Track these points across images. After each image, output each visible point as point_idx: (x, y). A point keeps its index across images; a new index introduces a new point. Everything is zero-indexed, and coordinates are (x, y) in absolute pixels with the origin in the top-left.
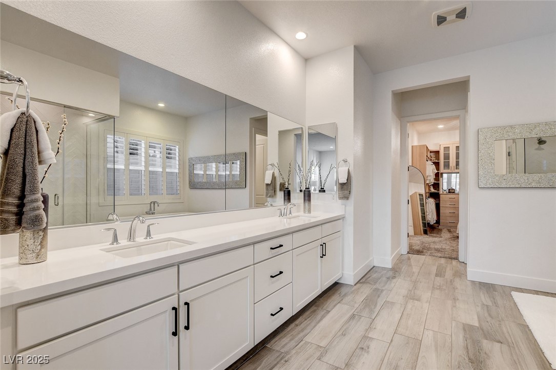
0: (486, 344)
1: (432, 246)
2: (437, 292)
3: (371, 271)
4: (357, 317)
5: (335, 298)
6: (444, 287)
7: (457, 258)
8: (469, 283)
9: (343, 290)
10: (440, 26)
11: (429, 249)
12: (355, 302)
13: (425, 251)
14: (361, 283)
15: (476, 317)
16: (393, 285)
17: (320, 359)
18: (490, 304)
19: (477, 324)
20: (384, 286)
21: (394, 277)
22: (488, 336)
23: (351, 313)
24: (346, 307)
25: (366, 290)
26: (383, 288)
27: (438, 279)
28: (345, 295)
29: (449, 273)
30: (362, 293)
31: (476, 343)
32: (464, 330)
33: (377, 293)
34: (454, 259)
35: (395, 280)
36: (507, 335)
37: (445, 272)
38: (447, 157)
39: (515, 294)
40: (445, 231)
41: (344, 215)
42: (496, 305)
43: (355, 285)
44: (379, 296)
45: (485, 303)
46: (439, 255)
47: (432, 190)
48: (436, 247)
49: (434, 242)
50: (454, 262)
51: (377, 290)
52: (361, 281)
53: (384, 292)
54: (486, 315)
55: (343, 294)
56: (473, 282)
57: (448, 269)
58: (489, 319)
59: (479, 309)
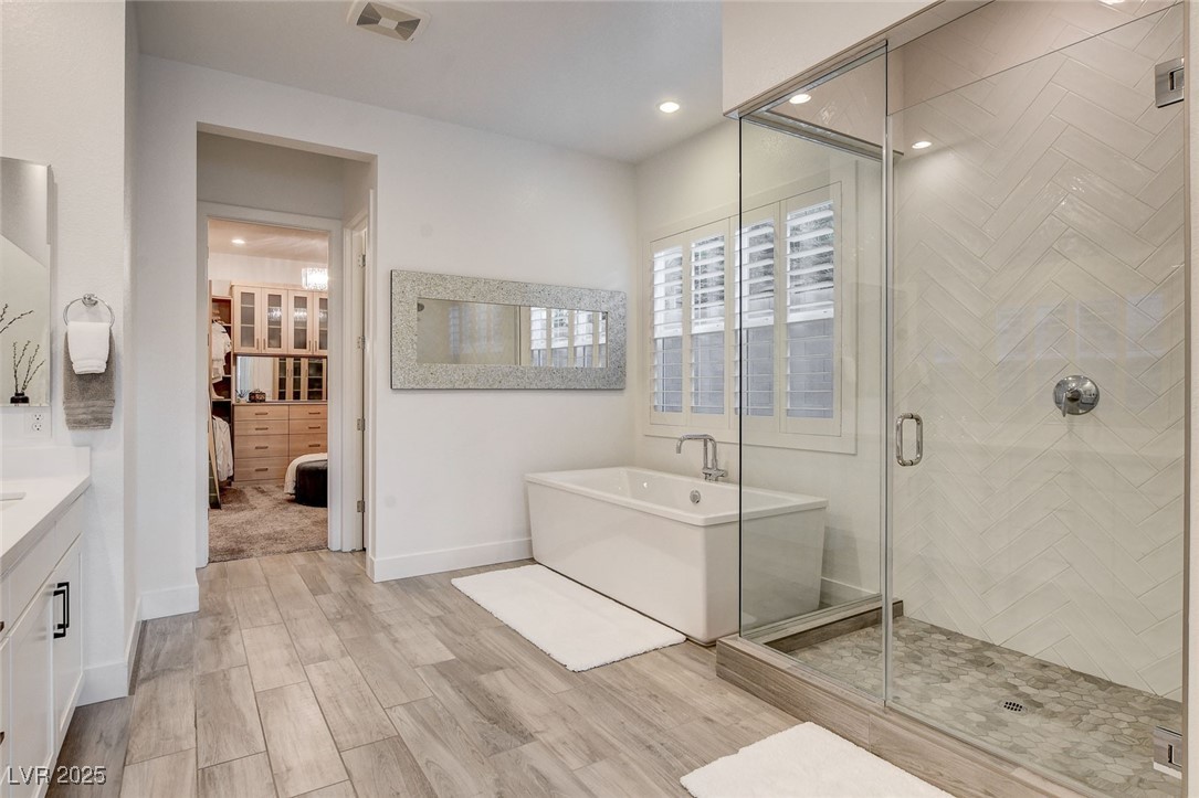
0: (486, 681)
1: (252, 531)
2: (343, 626)
3: (148, 635)
4: (217, 771)
6: (348, 611)
7: (323, 545)
8: (380, 587)
9: (109, 725)
10: (362, 28)
11: (250, 540)
12: (177, 738)
13: (245, 546)
14: (147, 679)
15: (440, 644)
16: (239, 649)
18: (440, 613)
19: (452, 657)
20: (219, 662)
21: (226, 631)
22: (481, 667)
23: (191, 772)
24: (160, 765)
26: (224, 667)
27: (321, 598)
28: (126, 734)
29: (334, 582)
30: (172, 704)
31: (475, 687)
32: (444, 676)
33: (214, 686)
34: (319, 548)
35: (233, 638)
36: (497, 652)
37: (323, 580)
38: (248, 317)
39: (457, 582)
40: (249, 491)
41: (90, 478)
42: (444, 608)
43: (132, 690)
44: (228, 691)
45: (433, 615)
46: (283, 547)
47: (216, 397)
48: (262, 531)
49: (248, 522)
50: (322, 554)
51: (207, 679)
52: (142, 674)
53: (234, 674)
54: (450, 633)
55: (115, 735)
56: (384, 583)
57: (324, 573)
58: (459, 639)
59: (432, 628)
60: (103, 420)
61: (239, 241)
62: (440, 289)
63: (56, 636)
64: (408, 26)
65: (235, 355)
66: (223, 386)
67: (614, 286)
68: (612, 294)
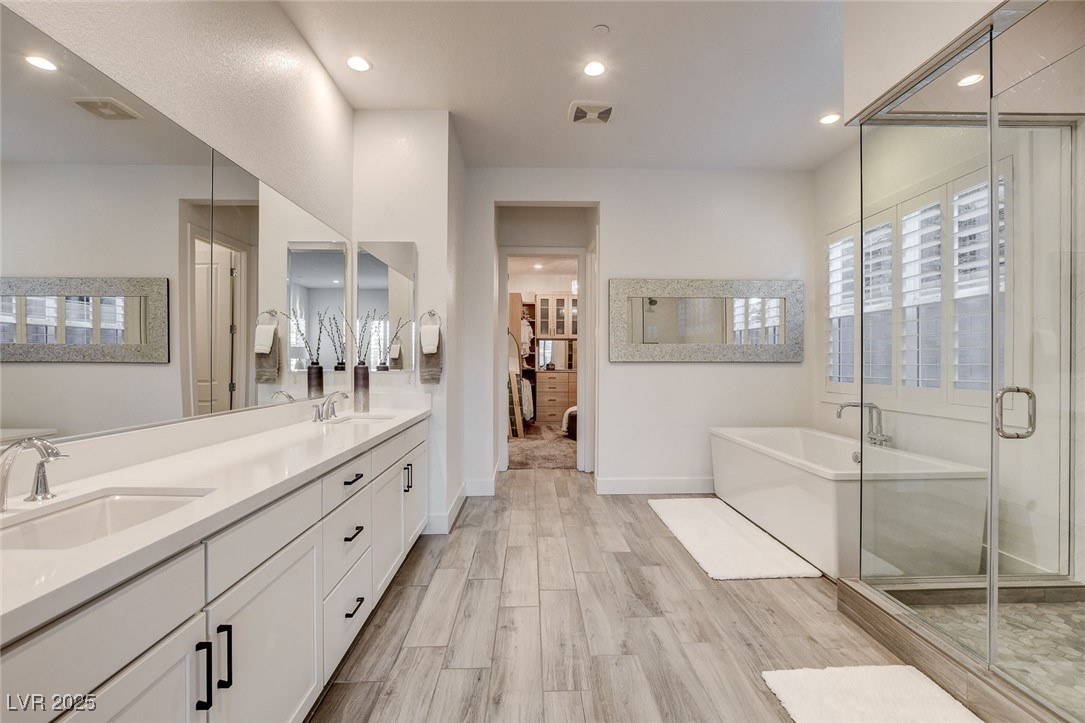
0: (646, 571)
1: (537, 453)
2: (568, 518)
3: (466, 505)
4: (476, 582)
5: (427, 561)
6: (574, 510)
7: (574, 467)
8: (599, 498)
9: (434, 547)
10: (576, 122)
11: (534, 458)
12: (464, 561)
13: (530, 462)
14: (459, 527)
15: (623, 541)
16: (507, 521)
17: (447, 668)
18: (632, 520)
19: (629, 550)
20: (495, 525)
21: (504, 509)
22: (645, 560)
23: (464, 580)
24: (451, 572)
25: (471, 539)
26: (497, 529)
27: (562, 499)
28: (442, 553)
29: (572, 490)
30: (466, 543)
31: (636, 573)
32: (619, 561)
33: (490, 537)
34: (571, 468)
35: (507, 514)
36: (660, 553)
37: (567, 488)
38: (545, 315)
39: (652, 502)
40: (544, 428)
41: (431, 410)
42: (636, 518)
43: (450, 533)
44: (495, 543)
45: (627, 521)
46: (551, 465)
47: (526, 366)
48: (542, 454)
49: (537, 447)
50: (572, 473)
51: (487, 533)
52: (457, 524)
53: (500, 535)
54: (633, 534)
55: (437, 552)
56: (603, 495)
57: (569, 484)
58: (638, 540)
59: (623, 530)
60: (436, 379)
61: (538, 266)
62: (644, 290)
63: (405, 491)
64: (605, 115)
65: (538, 340)
66: (531, 359)
67: (792, 276)
68: (790, 283)
